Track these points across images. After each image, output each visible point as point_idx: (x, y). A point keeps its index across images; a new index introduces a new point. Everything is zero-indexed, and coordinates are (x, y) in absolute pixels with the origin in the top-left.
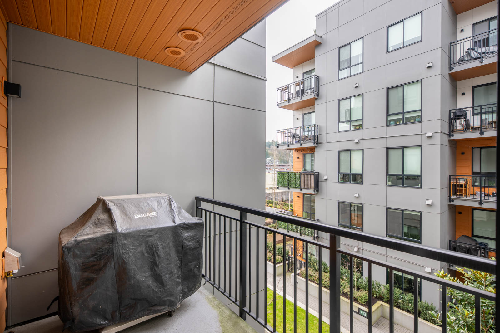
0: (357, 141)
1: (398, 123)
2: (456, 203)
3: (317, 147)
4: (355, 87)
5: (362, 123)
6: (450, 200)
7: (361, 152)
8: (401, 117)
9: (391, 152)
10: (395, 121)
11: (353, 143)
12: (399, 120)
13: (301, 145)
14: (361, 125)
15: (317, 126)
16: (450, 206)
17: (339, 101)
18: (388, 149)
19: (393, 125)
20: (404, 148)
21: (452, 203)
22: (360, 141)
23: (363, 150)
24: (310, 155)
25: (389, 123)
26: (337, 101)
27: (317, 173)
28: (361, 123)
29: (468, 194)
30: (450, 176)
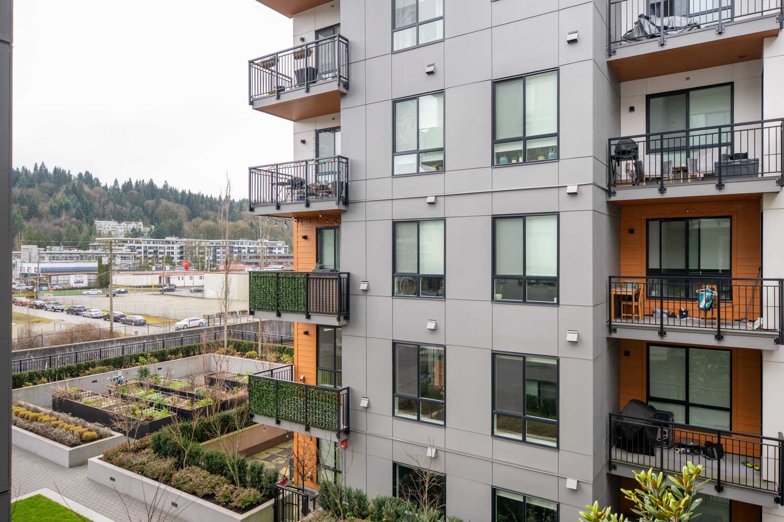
0: (432, 199)
1: (514, 161)
2: (621, 334)
3: (345, 211)
4: (429, 73)
5: (442, 159)
6: (612, 329)
7: (441, 226)
8: (519, 147)
9: (502, 226)
10: (510, 155)
11: (423, 203)
12: (515, 154)
13: (308, 205)
14: (441, 161)
15: (345, 161)
16: (609, 340)
17: (395, 102)
18: (495, 219)
19: (505, 166)
20: (527, 217)
21: (614, 335)
22: (438, 198)
23: (444, 220)
24: (333, 231)
25: (497, 160)
26: (390, 103)
27: (346, 276)
28: (438, 157)
29: (640, 315)
30: (610, 278)
